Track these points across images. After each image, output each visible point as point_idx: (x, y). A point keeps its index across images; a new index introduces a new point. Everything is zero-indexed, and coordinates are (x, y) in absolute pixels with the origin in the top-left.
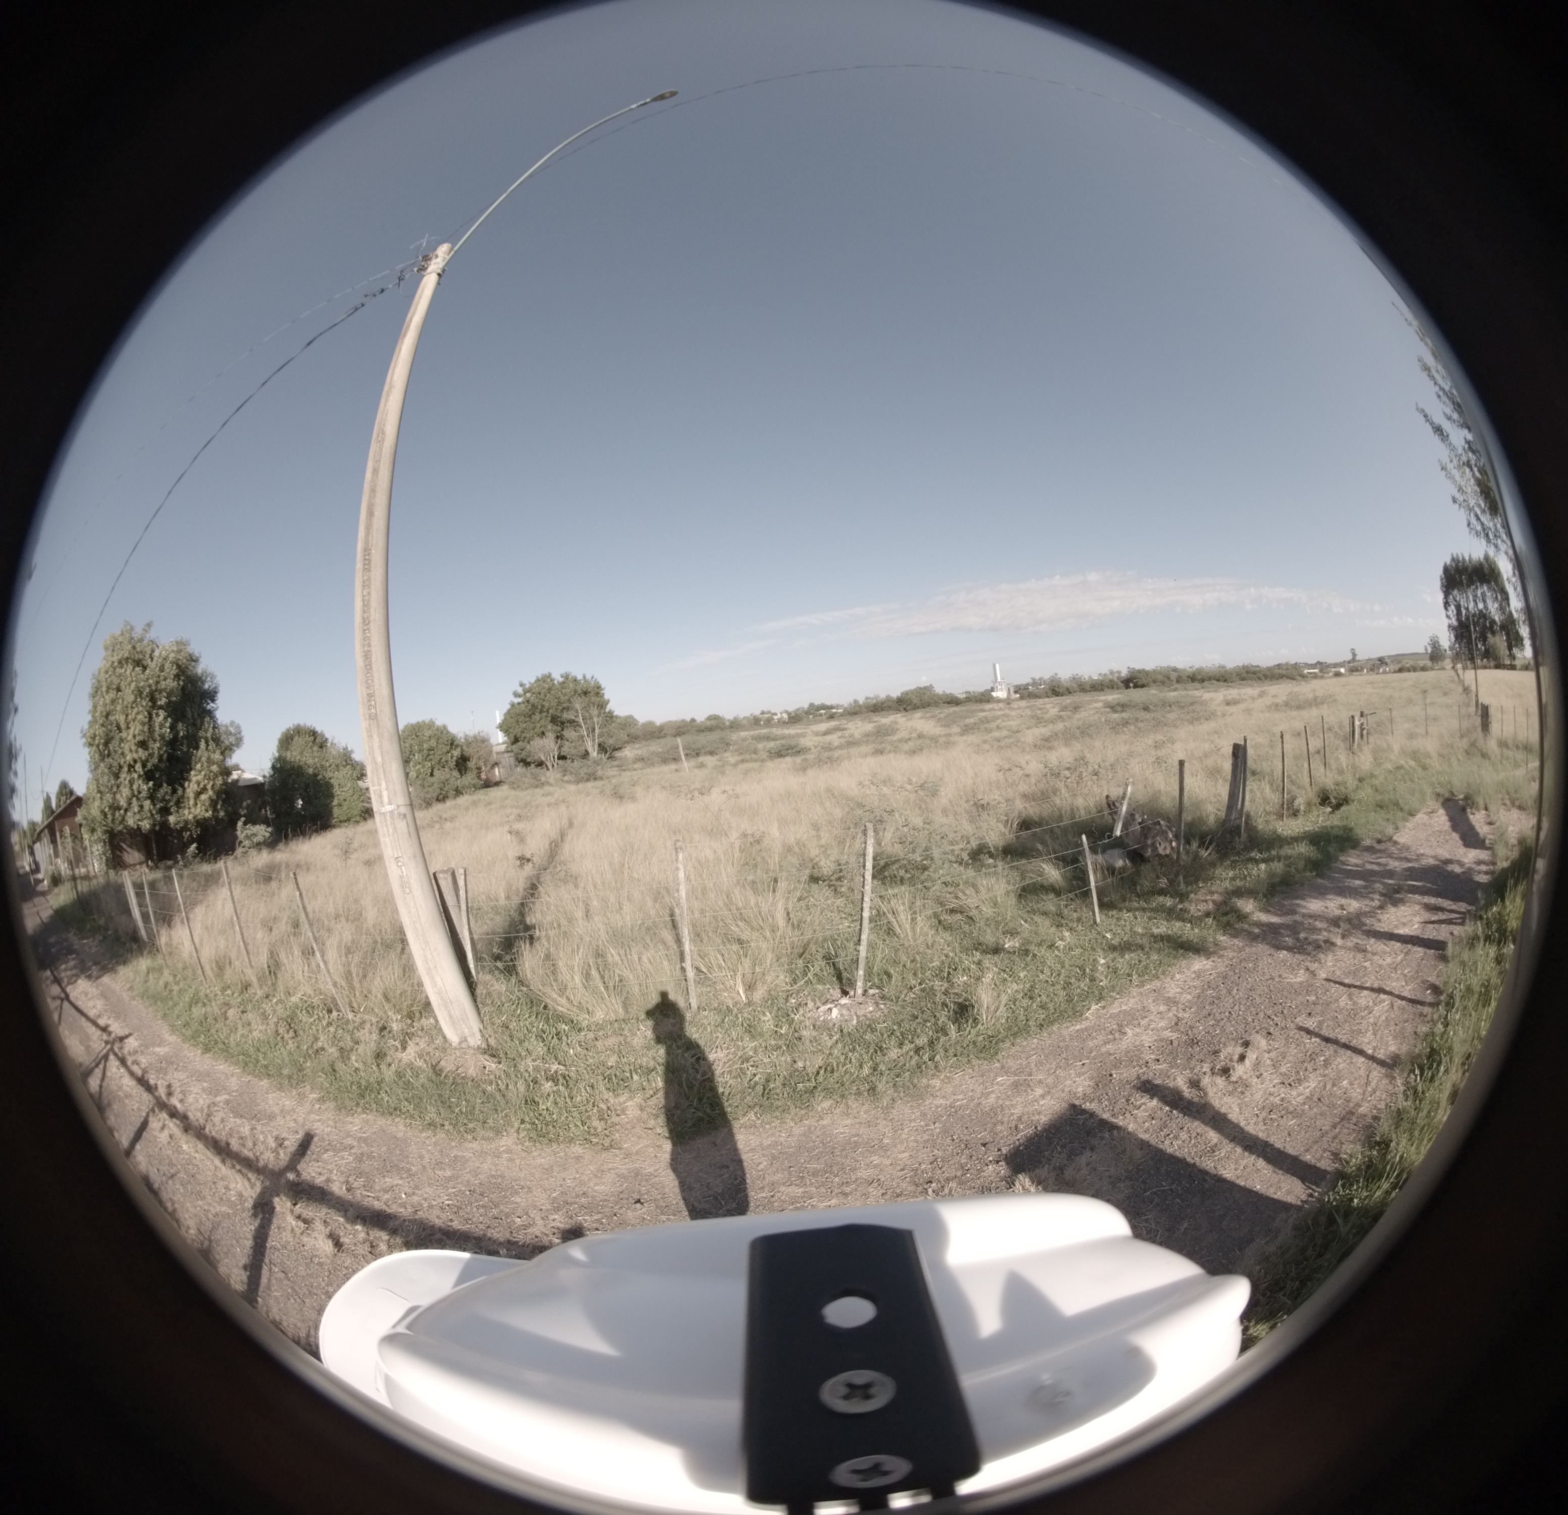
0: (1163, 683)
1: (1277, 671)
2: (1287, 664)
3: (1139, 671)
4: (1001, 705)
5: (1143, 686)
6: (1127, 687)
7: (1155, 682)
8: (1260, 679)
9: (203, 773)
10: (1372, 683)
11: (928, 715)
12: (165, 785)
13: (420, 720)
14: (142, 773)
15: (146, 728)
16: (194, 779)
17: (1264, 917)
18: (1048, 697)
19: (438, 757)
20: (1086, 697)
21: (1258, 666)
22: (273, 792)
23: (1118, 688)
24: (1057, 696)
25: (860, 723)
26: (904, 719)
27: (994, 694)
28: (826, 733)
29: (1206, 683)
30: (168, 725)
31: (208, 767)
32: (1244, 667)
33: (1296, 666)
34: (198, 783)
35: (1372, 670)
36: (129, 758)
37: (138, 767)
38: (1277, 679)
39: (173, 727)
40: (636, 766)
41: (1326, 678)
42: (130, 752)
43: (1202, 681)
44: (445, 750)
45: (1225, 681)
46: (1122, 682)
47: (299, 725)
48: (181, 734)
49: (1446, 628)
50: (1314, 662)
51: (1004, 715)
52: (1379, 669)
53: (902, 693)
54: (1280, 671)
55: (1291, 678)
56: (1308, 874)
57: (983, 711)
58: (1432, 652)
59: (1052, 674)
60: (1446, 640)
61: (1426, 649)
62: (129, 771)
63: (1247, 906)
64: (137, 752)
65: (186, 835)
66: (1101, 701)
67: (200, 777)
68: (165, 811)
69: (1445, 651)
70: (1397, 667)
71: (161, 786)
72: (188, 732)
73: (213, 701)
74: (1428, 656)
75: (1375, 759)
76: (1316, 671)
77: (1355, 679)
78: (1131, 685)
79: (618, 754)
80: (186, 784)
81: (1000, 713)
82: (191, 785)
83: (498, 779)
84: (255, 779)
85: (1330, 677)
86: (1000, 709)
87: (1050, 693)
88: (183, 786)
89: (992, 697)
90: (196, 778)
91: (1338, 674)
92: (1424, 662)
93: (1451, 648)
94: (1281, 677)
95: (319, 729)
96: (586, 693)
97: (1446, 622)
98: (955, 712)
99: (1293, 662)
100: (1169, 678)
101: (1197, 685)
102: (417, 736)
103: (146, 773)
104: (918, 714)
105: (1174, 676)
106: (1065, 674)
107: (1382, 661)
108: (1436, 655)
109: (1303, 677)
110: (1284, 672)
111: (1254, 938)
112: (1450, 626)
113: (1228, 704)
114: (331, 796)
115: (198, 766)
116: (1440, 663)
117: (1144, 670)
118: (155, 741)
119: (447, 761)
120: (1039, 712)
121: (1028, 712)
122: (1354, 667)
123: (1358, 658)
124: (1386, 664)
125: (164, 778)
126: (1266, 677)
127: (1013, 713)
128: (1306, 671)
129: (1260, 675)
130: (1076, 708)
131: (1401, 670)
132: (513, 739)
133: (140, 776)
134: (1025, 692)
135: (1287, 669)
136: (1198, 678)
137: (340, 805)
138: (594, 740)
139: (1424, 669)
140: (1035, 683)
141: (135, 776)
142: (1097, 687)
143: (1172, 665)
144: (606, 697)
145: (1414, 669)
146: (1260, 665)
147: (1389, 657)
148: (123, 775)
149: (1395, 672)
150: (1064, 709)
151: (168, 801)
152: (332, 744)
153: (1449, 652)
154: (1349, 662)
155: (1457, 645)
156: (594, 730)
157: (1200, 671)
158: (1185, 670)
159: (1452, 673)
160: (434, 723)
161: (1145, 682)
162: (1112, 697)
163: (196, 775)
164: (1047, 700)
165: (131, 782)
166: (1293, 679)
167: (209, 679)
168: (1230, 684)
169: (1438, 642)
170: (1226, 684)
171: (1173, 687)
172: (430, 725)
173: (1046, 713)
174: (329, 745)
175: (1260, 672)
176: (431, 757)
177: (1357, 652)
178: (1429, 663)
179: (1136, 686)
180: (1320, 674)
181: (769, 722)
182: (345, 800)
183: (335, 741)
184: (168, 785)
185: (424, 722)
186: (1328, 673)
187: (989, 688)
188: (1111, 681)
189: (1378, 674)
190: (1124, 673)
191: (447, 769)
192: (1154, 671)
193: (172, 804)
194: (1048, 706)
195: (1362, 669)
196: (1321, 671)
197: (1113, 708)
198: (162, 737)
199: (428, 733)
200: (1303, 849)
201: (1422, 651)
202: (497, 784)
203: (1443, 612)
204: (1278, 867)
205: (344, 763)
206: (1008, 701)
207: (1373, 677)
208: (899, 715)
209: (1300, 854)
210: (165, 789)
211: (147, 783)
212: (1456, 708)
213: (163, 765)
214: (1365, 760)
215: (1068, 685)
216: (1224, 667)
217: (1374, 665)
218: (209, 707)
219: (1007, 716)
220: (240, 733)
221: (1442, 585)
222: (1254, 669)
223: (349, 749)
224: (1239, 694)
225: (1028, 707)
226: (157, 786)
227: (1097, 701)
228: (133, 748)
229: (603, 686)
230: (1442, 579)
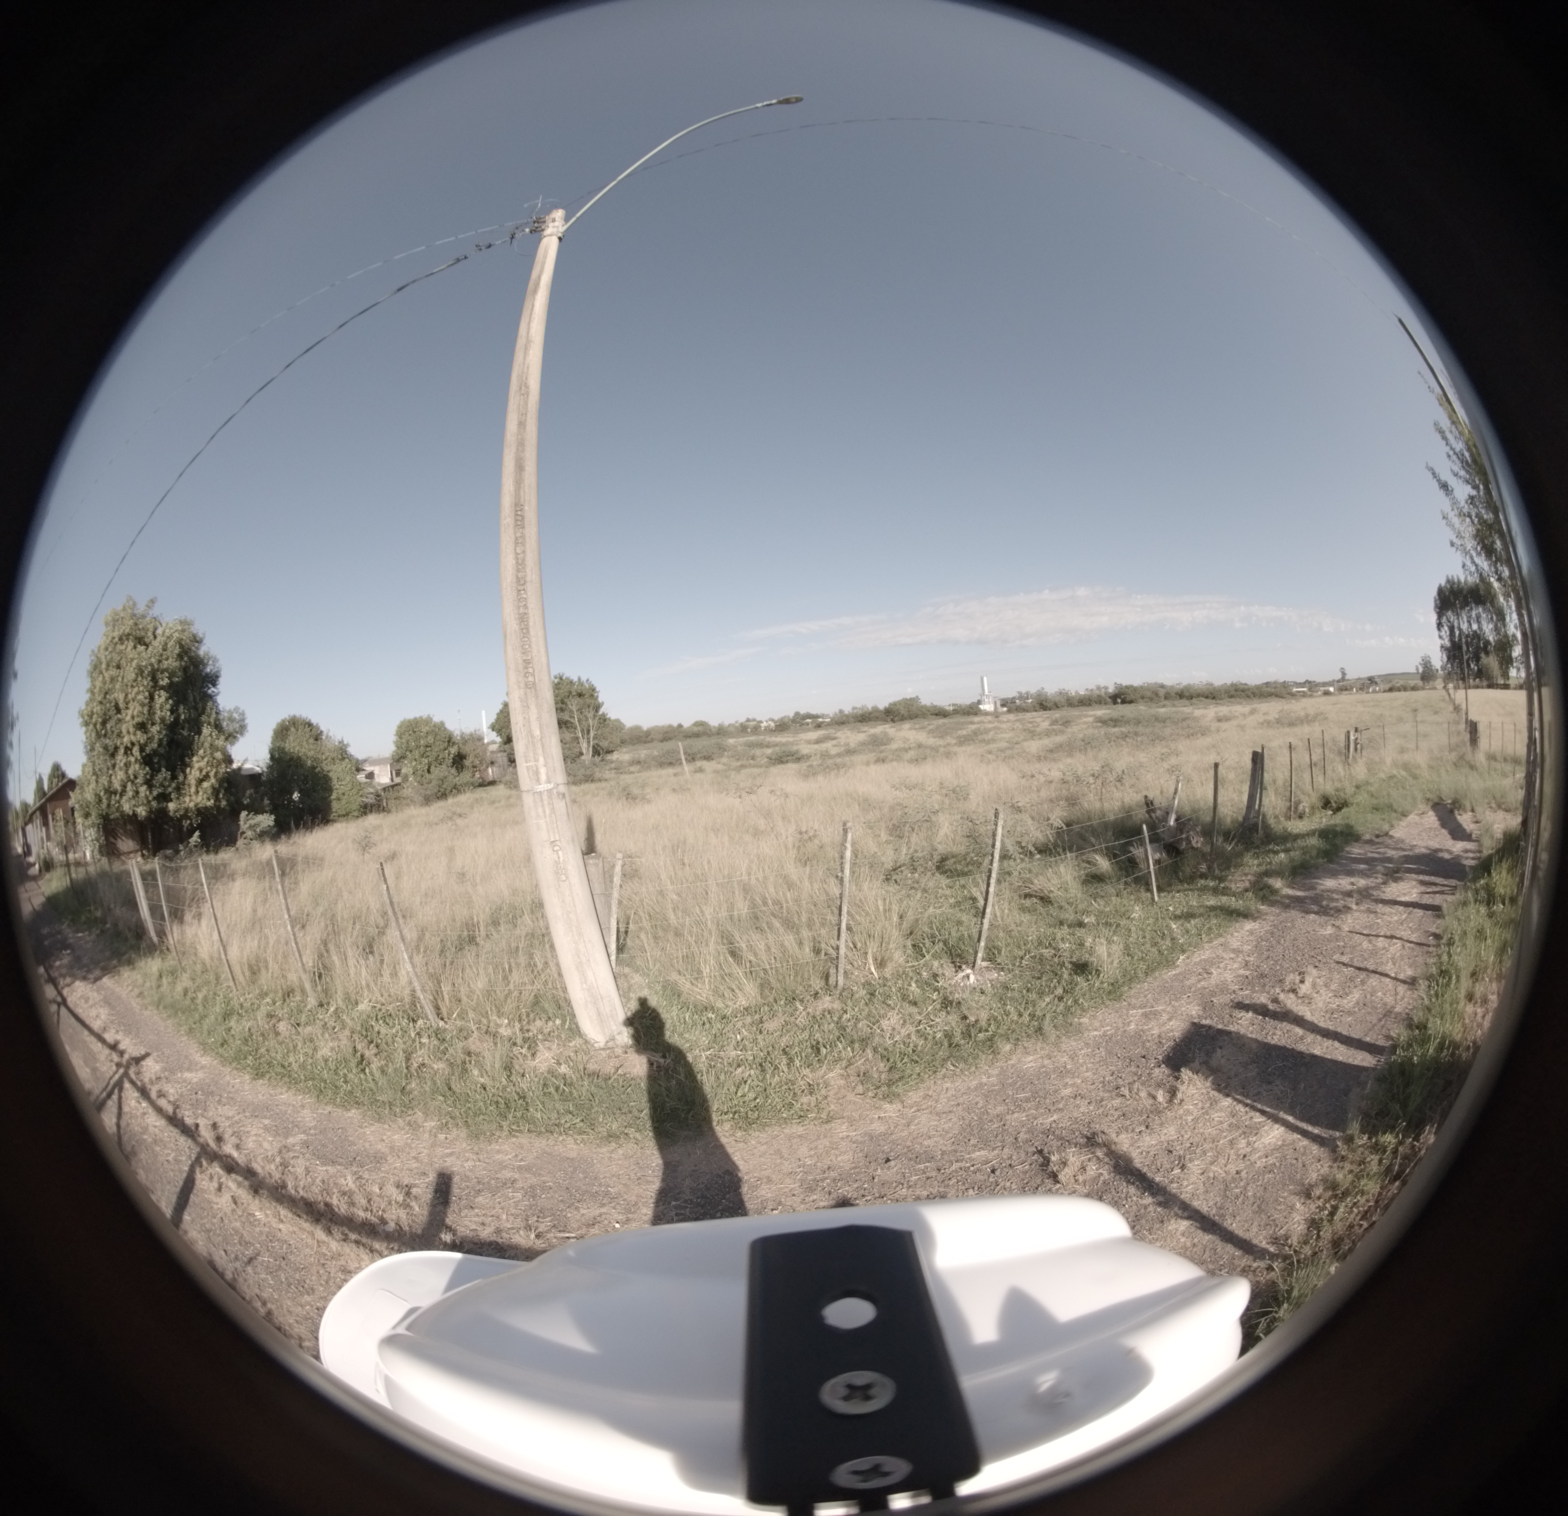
0: (1151, 699)
1: (1265, 689)
2: (1275, 682)
3: (1127, 687)
4: (989, 718)
5: (1131, 702)
6: (1115, 703)
7: (1143, 698)
8: (1248, 697)
9: (206, 760)
10: (1362, 702)
11: (917, 726)
12: (164, 770)
13: (418, 716)
14: (139, 758)
15: (146, 710)
16: (196, 766)
17: (1290, 892)
18: (1036, 711)
19: (435, 754)
20: (1075, 712)
21: (1246, 684)
22: (271, 783)
23: (1106, 704)
24: (1045, 710)
25: (849, 733)
26: (894, 730)
27: (981, 707)
28: (818, 741)
29: (1194, 700)
30: (168, 707)
31: (212, 754)
32: (1232, 685)
33: (1285, 685)
34: (201, 770)
35: (1361, 689)
36: (126, 740)
37: (136, 751)
38: (1266, 697)
39: (172, 711)
40: (632, 769)
41: (1316, 697)
42: (129, 735)
43: (1191, 697)
44: (442, 747)
45: (1214, 698)
46: (1110, 697)
47: (295, 716)
48: (183, 717)
49: (1438, 649)
50: (1302, 680)
51: (995, 728)
52: (1368, 688)
53: (890, 704)
54: (1269, 689)
55: (1278, 696)
56: (1321, 860)
57: (972, 723)
58: (1424, 672)
59: (1039, 688)
60: (1438, 660)
61: (1417, 669)
62: (126, 753)
63: (1277, 883)
64: (135, 734)
65: (186, 823)
66: (1091, 716)
67: (202, 764)
68: (164, 797)
69: (1437, 670)
70: (1387, 686)
71: (159, 771)
72: (190, 716)
73: (214, 685)
74: (1419, 676)
75: (1369, 770)
76: (1305, 689)
77: (1345, 697)
78: (1119, 701)
79: (609, 757)
80: (188, 770)
81: (990, 726)
82: (193, 771)
83: (491, 779)
84: (252, 769)
85: (1320, 696)
86: (990, 722)
87: (1038, 707)
88: (184, 772)
89: (980, 710)
90: (198, 765)
91: (1327, 693)
92: (1415, 682)
93: (1443, 668)
94: (1270, 695)
95: (314, 721)
96: (580, 695)
97: (1439, 642)
98: (944, 724)
99: (1281, 680)
100: (1157, 695)
101: (1185, 701)
102: (414, 732)
103: (143, 758)
104: (907, 725)
105: (1162, 692)
106: (1051, 689)
107: (1372, 680)
108: (1427, 675)
109: (1293, 695)
110: (1273, 690)
111: (1286, 907)
112: (1442, 647)
113: (1219, 720)
114: (329, 790)
115: (201, 752)
116: (1431, 683)
117: (1132, 686)
118: (153, 724)
119: (444, 758)
120: (1030, 725)
121: (1018, 725)
122: (1344, 686)
123: (1347, 677)
124: (1376, 683)
125: (163, 763)
126: (1254, 695)
127: (1004, 726)
128: (1295, 690)
129: (1249, 693)
130: (1067, 723)
131: (1391, 690)
132: (505, 739)
133: (136, 760)
134: (1012, 705)
135: (1275, 688)
136: (1185, 695)
137: (338, 799)
138: (589, 742)
139: (1414, 688)
140: (1021, 697)
141: (132, 759)
142: (1086, 702)
143: (1160, 681)
144: (600, 700)
145: (1405, 689)
146: (1249, 683)
147: (1379, 676)
148: (120, 758)
149: (1385, 691)
150: (1054, 722)
151: (165, 787)
152: (327, 737)
153: (1440, 672)
154: (1338, 681)
155: (1449, 666)
156: (588, 731)
157: (1188, 688)
158: (1172, 687)
159: (1444, 693)
160: (431, 719)
161: (1132, 697)
162: (1101, 712)
163: (198, 762)
164: (1035, 714)
165: (127, 765)
166: (1282, 697)
167: (211, 662)
168: (1218, 701)
169: (1430, 662)
170: (1214, 701)
171: (1162, 704)
172: (428, 721)
173: (1037, 726)
174: (324, 737)
175: (1249, 690)
176: (428, 754)
177: (1346, 672)
178: (1420, 683)
179: (1124, 702)
180: (1309, 693)
181: (756, 729)
182: (344, 794)
183: (331, 734)
184: (167, 770)
185: (421, 718)
186: (1317, 692)
187: (976, 701)
188: (1099, 696)
189: (1368, 693)
190: (1111, 690)
191: (444, 766)
192: (1142, 687)
193: (170, 789)
194: (1038, 720)
195: (1351, 689)
196: (1310, 689)
197: (1104, 722)
198: (163, 720)
199: (425, 729)
200: (1313, 841)
201: (1414, 671)
202: (492, 783)
203: (1436, 632)
204: (1296, 854)
205: (340, 756)
206: (996, 714)
207: (1364, 696)
208: (887, 726)
209: (1313, 846)
210: (164, 774)
211: (144, 769)
212: (1446, 726)
213: (162, 750)
214: (1360, 771)
215: (1057, 699)
216: (1211, 685)
217: (1363, 684)
218: (210, 691)
219: (999, 728)
220: (243, 720)
221: (1436, 606)
222: (1242, 687)
223: (345, 742)
224: (1230, 711)
225: (1017, 720)
226: (155, 771)
227: (1086, 716)
228: (132, 730)
229: (597, 689)
230: (1435, 601)
